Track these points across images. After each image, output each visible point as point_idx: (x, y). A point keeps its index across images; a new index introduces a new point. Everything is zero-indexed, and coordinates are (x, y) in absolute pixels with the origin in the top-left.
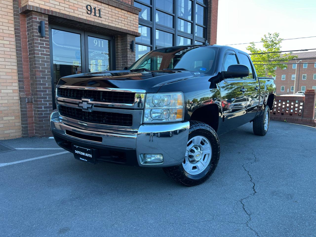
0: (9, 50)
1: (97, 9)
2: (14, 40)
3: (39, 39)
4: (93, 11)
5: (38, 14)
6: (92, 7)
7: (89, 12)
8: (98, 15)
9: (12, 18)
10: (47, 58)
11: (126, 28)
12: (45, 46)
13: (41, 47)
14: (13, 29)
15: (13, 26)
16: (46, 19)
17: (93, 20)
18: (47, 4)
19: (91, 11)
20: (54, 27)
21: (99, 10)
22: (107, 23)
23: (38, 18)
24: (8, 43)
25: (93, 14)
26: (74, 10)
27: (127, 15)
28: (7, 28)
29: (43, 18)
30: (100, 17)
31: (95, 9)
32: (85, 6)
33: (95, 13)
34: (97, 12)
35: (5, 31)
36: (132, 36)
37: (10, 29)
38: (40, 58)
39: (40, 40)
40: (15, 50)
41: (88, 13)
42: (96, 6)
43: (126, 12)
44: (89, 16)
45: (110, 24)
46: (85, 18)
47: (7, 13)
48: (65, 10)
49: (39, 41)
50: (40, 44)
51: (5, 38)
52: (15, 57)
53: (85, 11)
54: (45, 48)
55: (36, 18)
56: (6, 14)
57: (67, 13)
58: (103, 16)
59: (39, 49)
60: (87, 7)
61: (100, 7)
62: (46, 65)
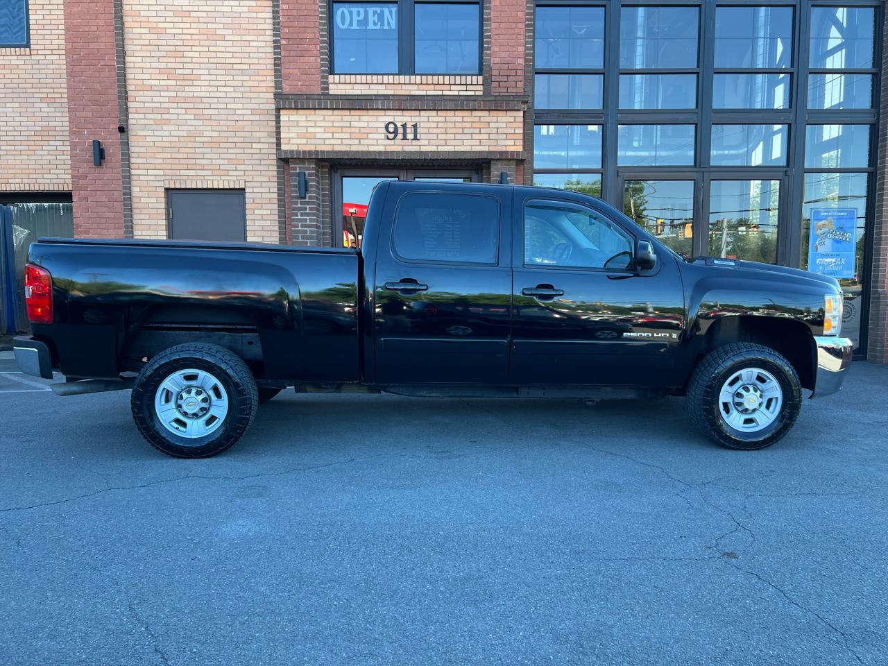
0: (269, 223)
1: (409, 125)
2: (276, 206)
3: (299, 201)
4: (401, 130)
5: (298, 161)
6: (399, 125)
7: (391, 136)
8: (410, 136)
9: (275, 173)
10: (311, 232)
11: (486, 149)
12: (308, 211)
13: (302, 215)
14: (276, 190)
15: (276, 184)
16: (312, 166)
17: (399, 149)
18: (311, 141)
19: (396, 132)
20: (347, 174)
21: (415, 127)
22: (434, 149)
23: (298, 167)
24: (268, 212)
25: (400, 136)
26: (360, 139)
27: (488, 119)
28: (267, 190)
29: (306, 166)
30: (415, 138)
31: (404, 126)
32: (383, 125)
33: (405, 134)
34: (408, 131)
35: (264, 196)
36: (505, 162)
37: (272, 190)
38: (299, 232)
39: (301, 203)
40: (277, 223)
41: (388, 139)
42: (408, 119)
43: (486, 113)
44: (392, 142)
45: (441, 149)
46: (382, 149)
47: (267, 166)
48: (342, 144)
49: (299, 206)
50: (300, 209)
51: (264, 206)
52: (277, 234)
53: (383, 136)
54: (308, 214)
55: (295, 169)
56: (266, 168)
57: (347, 149)
58: (423, 136)
59: (299, 217)
60: (387, 127)
61: (416, 119)
62: (309, 244)
